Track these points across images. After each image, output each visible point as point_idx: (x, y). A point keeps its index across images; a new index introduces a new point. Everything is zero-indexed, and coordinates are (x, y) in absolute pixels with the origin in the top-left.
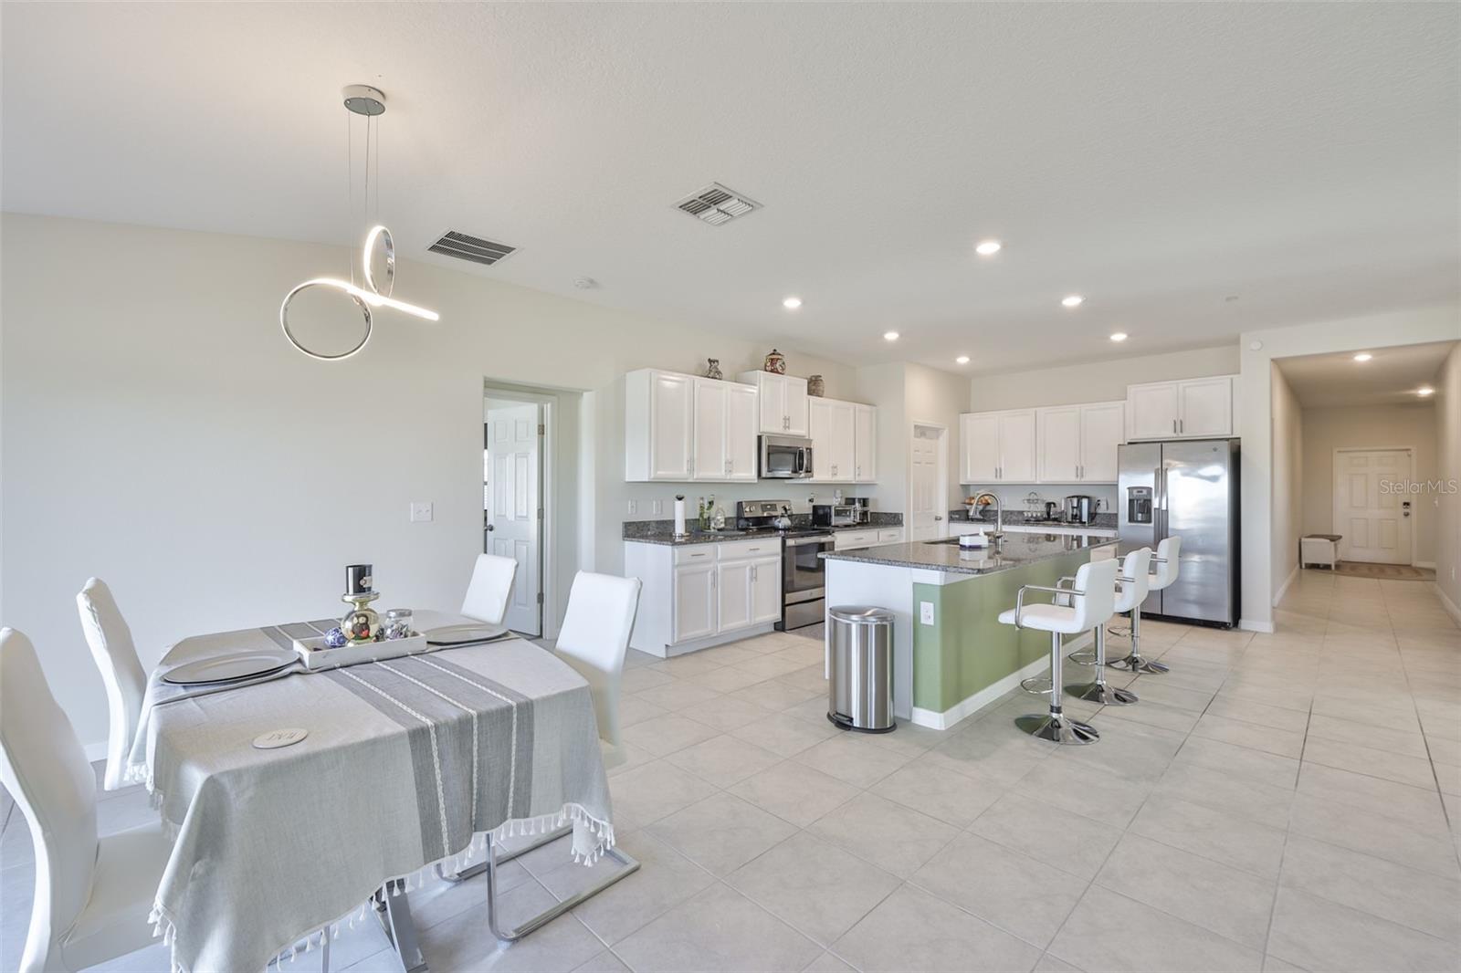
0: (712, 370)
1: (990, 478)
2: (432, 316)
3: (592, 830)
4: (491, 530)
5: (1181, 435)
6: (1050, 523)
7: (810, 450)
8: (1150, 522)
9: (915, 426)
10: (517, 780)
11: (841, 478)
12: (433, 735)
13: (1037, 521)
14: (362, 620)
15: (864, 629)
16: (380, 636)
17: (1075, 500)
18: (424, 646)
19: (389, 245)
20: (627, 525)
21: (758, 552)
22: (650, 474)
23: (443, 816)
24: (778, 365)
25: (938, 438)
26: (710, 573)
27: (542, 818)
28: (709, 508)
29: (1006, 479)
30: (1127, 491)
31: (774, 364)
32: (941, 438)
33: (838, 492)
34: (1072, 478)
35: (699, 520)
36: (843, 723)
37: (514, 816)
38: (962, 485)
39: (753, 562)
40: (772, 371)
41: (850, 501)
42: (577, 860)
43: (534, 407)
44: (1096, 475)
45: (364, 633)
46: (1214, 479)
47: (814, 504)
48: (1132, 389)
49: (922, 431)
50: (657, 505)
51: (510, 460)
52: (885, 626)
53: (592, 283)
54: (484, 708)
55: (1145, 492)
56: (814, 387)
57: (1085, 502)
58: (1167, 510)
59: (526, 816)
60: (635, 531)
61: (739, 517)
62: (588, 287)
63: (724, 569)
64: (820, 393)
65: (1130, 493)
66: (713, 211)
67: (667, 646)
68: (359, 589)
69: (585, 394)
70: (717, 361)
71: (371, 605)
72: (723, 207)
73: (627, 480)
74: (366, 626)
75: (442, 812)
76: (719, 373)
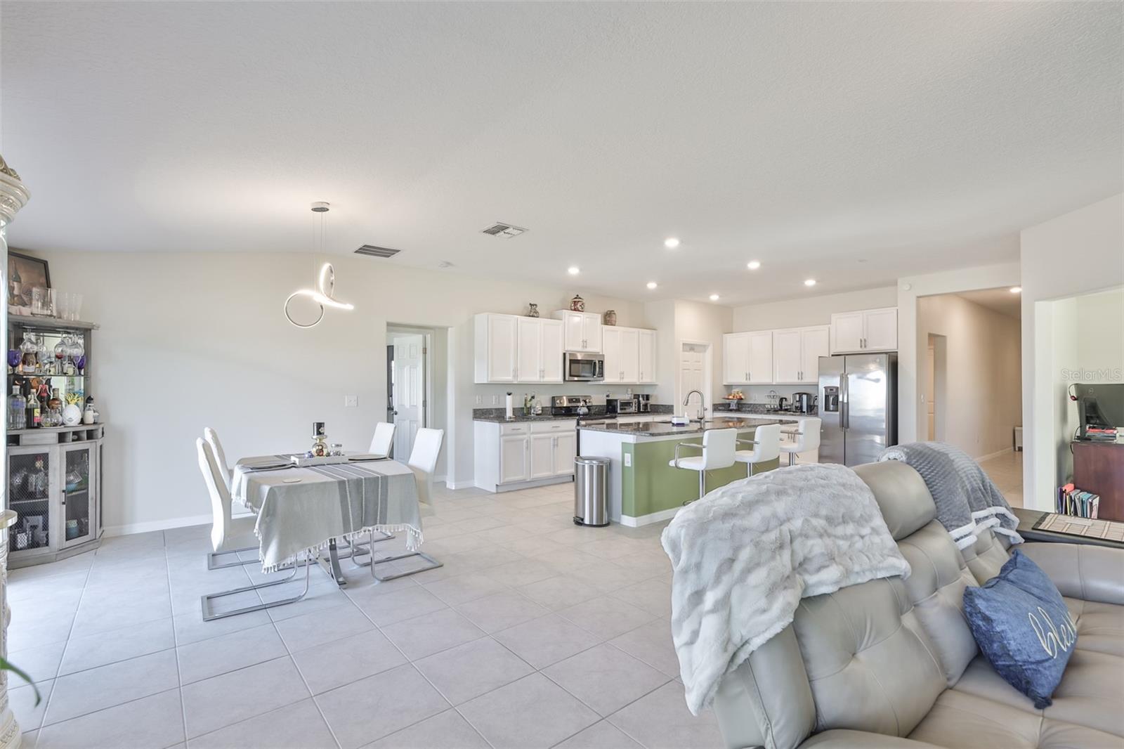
0: (532, 311)
1: (743, 381)
2: (349, 307)
3: (414, 534)
4: (396, 414)
5: (865, 349)
6: (782, 412)
7: (602, 363)
8: (837, 411)
9: (684, 344)
10: (381, 508)
11: (627, 380)
12: (347, 484)
13: (775, 411)
14: (320, 447)
15: (591, 467)
16: (328, 455)
17: (798, 396)
18: (347, 461)
19: (332, 272)
20: (475, 411)
21: (559, 429)
22: (488, 379)
23: (351, 516)
24: (578, 306)
25: (705, 351)
26: (525, 441)
27: (392, 526)
28: (531, 400)
29: (753, 381)
30: (824, 390)
31: (576, 305)
32: (707, 351)
33: (629, 390)
34: (795, 380)
35: (523, 408)
36: (579, 522)
37: (380, 523)
38: (725, 385)
39: (556, 435)
40: (575, 310)
41: (637, 396)
42: (408, 549)
43: (420, 337)
44: (809, 378)
45: (321, 454)
46: (877, 380)
47: (610, 398)
48: (834, 317)
49: (691, 347)
50: (496, 399)
51: (406, 369)
52: (602, 466)
53: (448, 264)
54: (367, 476)
55: (835, 390)
56: (608, 319)
57: (805, 397)
58: (848, 403)
59: (385, 523)
60: (480, 414)
61: (553, 407)
62: (446, 266)
63: (535, 439)
64: (613, 323)
65: (826, 391)
66: (502, 233)
67: (497, 485)
68: (319, 433)
69: (449, 329)
70: (536, 305)
71: (324, 441)
72: (507, 231)
73: (476, 382)
74: (322, 450)
75: (351, 515)
76: (536, 312)
